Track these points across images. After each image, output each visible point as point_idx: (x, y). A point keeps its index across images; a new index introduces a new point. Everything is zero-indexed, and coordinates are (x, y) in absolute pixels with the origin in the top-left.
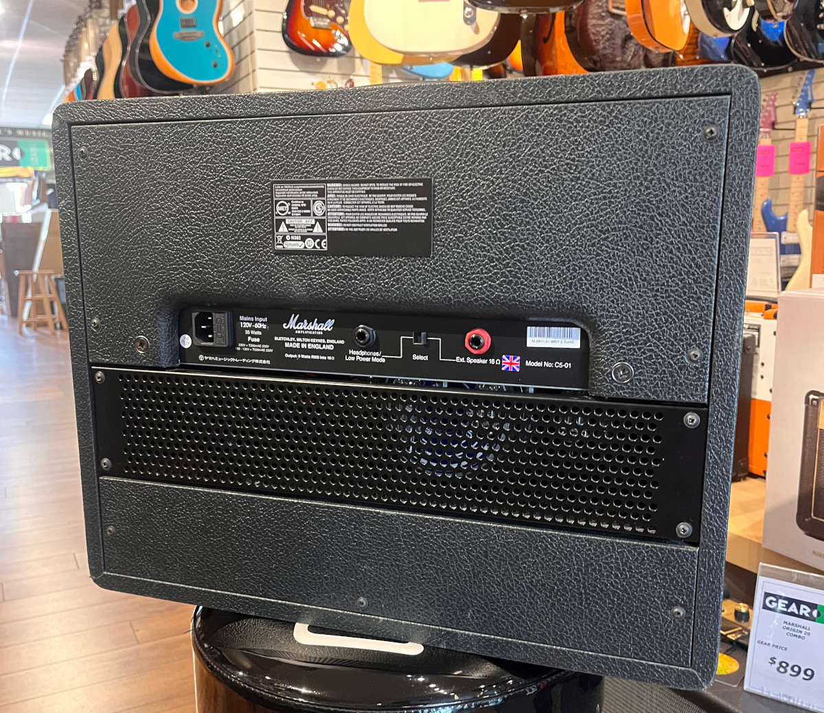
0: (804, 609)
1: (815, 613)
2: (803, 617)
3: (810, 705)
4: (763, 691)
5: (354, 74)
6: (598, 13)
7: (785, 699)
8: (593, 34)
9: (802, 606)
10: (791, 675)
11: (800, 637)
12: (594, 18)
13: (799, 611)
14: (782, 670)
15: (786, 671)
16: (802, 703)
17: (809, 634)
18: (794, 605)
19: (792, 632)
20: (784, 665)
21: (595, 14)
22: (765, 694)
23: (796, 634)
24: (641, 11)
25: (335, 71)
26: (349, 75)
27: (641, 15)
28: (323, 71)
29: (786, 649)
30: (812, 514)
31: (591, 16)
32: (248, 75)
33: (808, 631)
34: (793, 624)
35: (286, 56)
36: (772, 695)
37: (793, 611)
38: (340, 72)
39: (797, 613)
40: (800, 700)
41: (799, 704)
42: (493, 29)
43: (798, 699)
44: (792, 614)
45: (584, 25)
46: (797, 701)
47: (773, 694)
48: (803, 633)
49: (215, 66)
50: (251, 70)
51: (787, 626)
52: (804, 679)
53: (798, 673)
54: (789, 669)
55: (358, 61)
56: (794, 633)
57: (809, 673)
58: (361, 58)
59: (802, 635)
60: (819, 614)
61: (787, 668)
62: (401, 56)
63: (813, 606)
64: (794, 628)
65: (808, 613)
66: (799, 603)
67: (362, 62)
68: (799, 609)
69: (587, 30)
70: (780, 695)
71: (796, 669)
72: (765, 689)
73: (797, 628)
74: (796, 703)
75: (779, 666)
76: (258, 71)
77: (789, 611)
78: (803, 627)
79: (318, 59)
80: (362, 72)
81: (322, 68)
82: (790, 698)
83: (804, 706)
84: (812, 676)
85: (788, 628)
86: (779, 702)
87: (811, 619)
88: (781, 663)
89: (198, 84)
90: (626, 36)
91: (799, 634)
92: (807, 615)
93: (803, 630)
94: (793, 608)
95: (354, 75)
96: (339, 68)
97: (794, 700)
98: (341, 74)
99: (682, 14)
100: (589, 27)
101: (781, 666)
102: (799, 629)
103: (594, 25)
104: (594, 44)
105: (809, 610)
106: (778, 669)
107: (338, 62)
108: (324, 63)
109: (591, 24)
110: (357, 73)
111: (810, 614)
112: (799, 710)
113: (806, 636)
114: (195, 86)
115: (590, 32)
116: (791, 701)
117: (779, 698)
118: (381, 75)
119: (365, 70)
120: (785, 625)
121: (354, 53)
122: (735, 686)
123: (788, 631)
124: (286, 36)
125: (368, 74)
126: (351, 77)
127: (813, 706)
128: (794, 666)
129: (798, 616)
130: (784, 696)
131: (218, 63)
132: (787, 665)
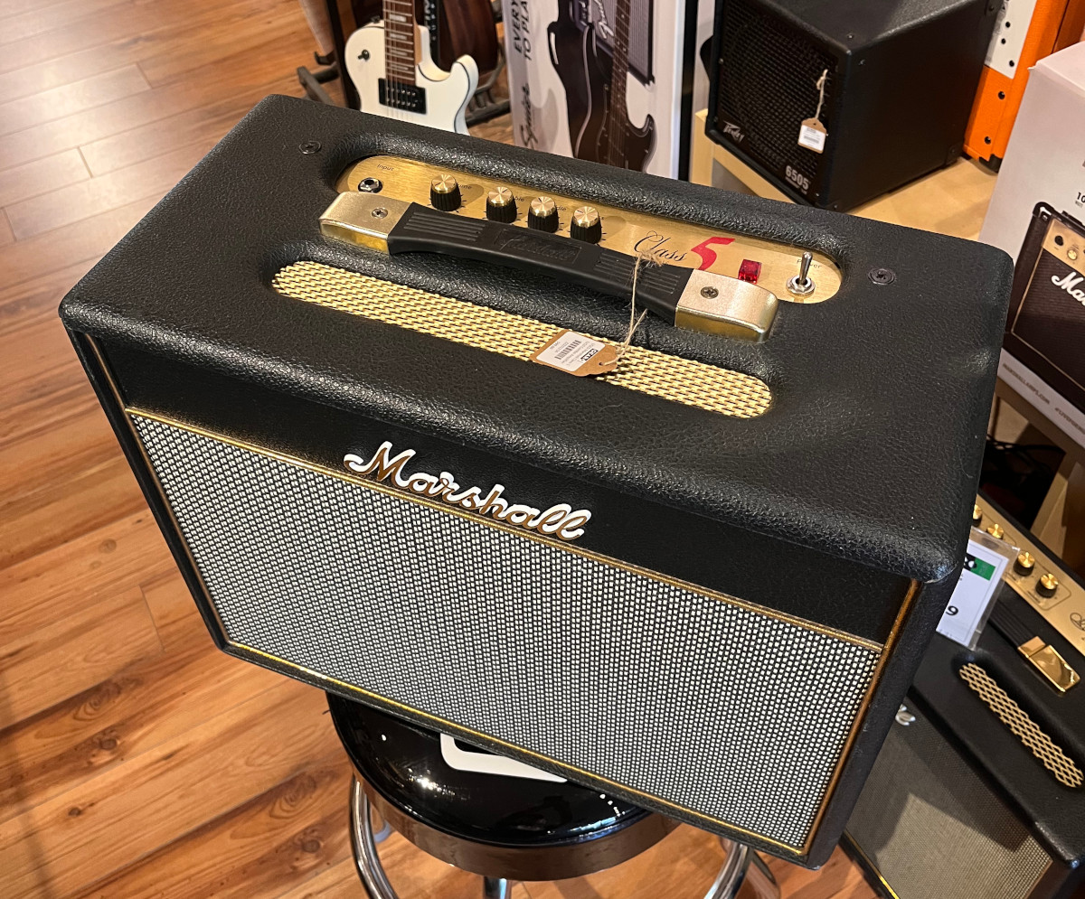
30: (1012, 330)
60: (975, 566)
84: (955, 613)
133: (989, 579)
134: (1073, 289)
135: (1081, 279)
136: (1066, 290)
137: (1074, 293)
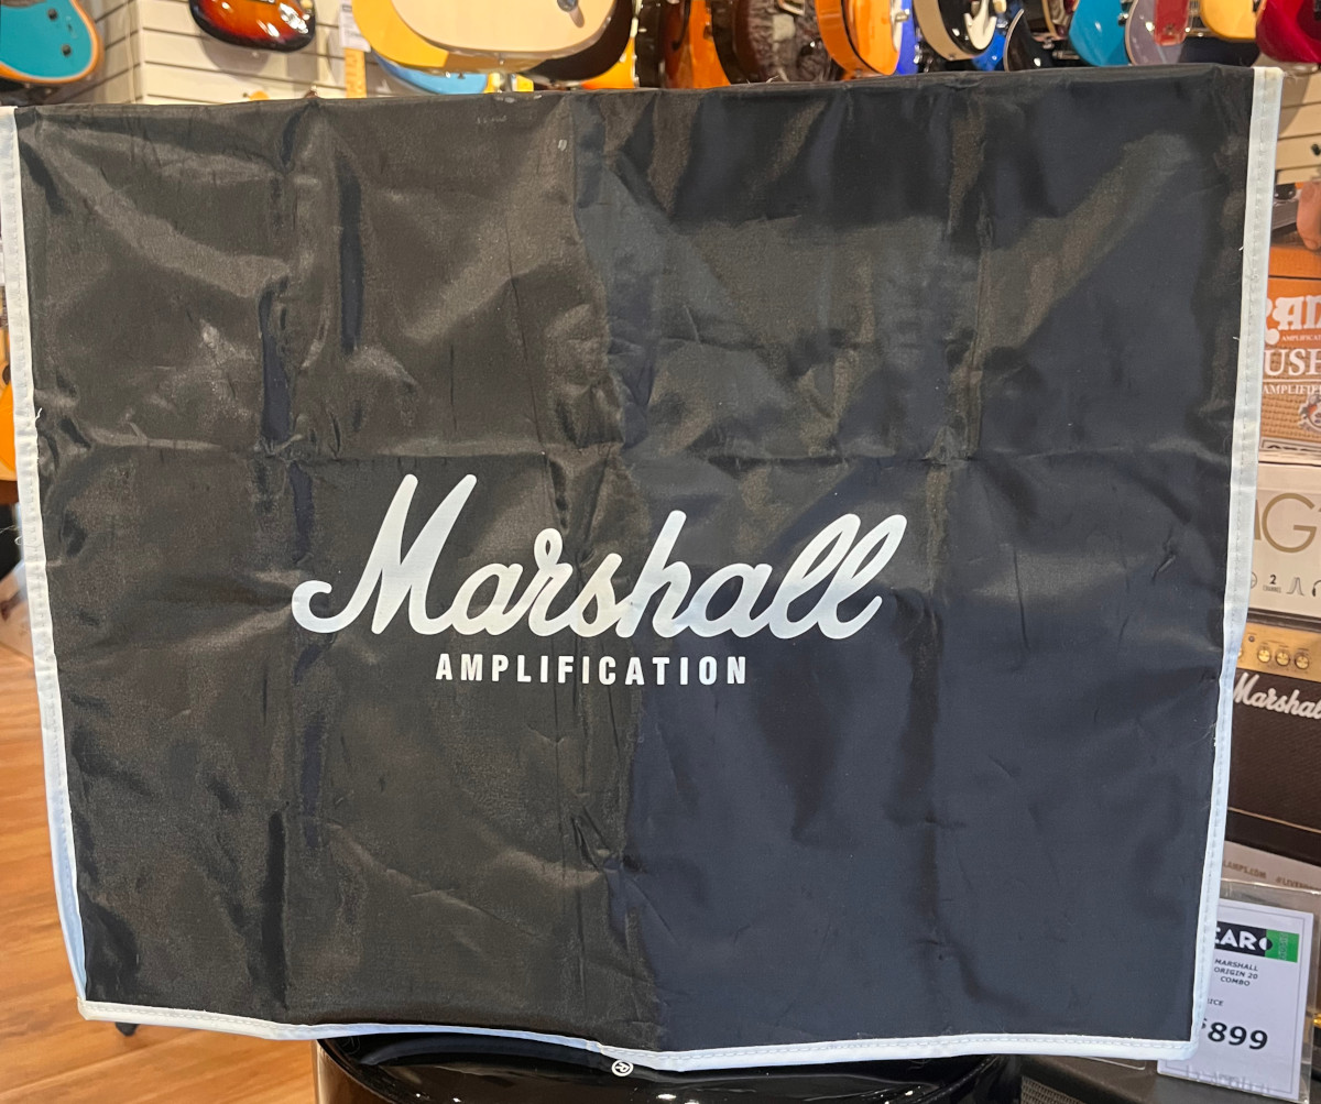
0: (1247, 939)
1: (1263, 944)
2: (1246, 950)
3: (1262, 1087)
4: (1187, 1072)
5: (316, 82)
6: (764, 8)
7: (1223, 1082)
8: (757, 41)
9: (1243, 934)
10: (1231, 1043)
11: (1241, 982)
12: (756, 16)
13: (1238, 942)
14: (1216, 1036)
15: (1223, 1037)
16: (1251, 1085)
17: (1256, 977)
18: (1230, 933)
19: (1229, 975)
20: (1219, 1028)
21: (759, 9)
22: (1192, 1076)
23: (1236, 978)
24: (840, 8)
25: (284, 76)
26: (310, 84)
27: (839, 15)
28: (261, 74)
29: (1221, 1002)
31: (752, 12)
32: (126, 70)
33: (1254, 972)
34: (1230, 963)
35: (195, 44)
36: (1202, 1078)
37: (1229, 942)
38: (291, 79)
39: (1235, 945)
40: (1247, 1082)
41: (1246, 1088)
42: (606, 20)
43: (1244, 1079)
44: (1228, 947)
45: (742, 25)
46: (1243, 1083)
47: (1205, 1075)
48: (1247, 975)
49: (67, 52)
50: (131, 64)
51: (1221, 966)
52: (1252, 1047)
53: (1242, 1039)
54: (1227, 1033)
55: (322, 62)
56: (1232, 977)
57: (1259, 1037)
58: (328, 56)
59: (1245, 979)
60: (1269, 945)
61: (1225, 1033)
62: (445, 53)
63: (1259, 933)
64: (1231, 968)
65: (1253, 944)
66: (1237, 930)
67: (330, 64)
68: (1237, 939)
69: (747, 34)
70: (1215, 1076)
71: (1239, 1033)
72: (1191, 1069)
73: (1236, 969)
74: (1240, 1086)
75: (1211, 1030)
76: (144, 67)
77: (1223, 942)
78: (1246, 966)
79: (255, 53)
80: (330, 81)
81: (259, 69)
82: (1231, 1079)
83: (1255, 1089)
84: (1263, 1043)
85: (1223, 970)
86: (1215, 1087)
87: (1259, 952)
88: (1214, 1026)
89: (31, 83)
90: (804, 48)
91: (1240, 978)
92: (1252, 948)
93: (1247, 972)
94: (1229, 938)
95: (318, 86)
96: (289, 72)
97: (1238, 1083)
98: (294, 82)
99: (893, 20)
100: (751, 30)
101: (1215, 1030)
102: (1240, 969)
103: (757, 27)
104: (758, 56)
105: (1253, 939)
106: (1210, 1036)
107: (288, 62)
108: (263, 61)
109: (753, 25)
110: (321, 81)
111: (1256, 944)
112: (1247, 1097)
113: (1251, 980)
114: (28, 86)
115: (751, 37)
116: (1234, 1085)
117: (1214, 1080)
118: (364, 88)
119: (336, 78)
120: (1218, 965)
121: (316, 46)
122: (1142, 1069)
123: (1222, 974)
124: (196, 9)
125: (341, 84)
126: (314, 88)
127: (1268, 1089)
128: (1235, 1028)
129: (1238, 950)
130: (1221, 1076)
131: (73, 47)
132: (1225, 1027)
133: (1295, 960)
134: (1250, 697)
135: (1257, 677)
136: (1242, 702)
137: (1253, 702)
